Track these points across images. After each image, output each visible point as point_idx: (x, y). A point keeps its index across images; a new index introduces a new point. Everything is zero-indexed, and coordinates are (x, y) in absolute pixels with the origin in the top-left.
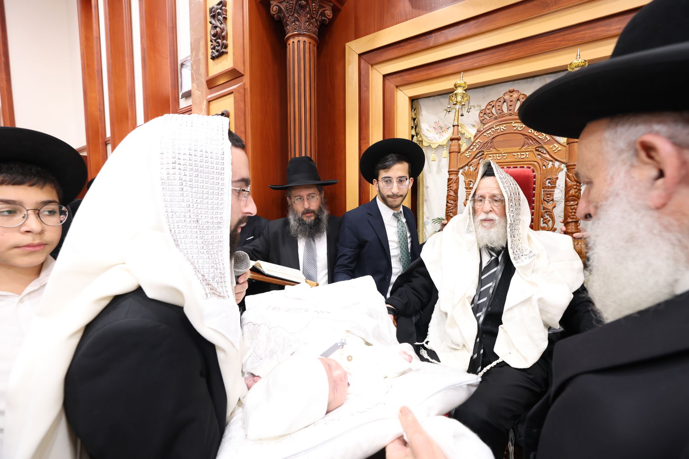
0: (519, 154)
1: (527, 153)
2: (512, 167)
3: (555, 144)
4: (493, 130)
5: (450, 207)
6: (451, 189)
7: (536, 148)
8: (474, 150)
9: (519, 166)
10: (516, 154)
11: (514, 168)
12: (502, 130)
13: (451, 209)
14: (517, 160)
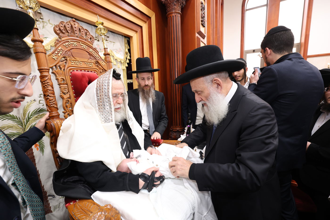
0: (88, 63)
1: (92, 64)
2: (86, 71)
3: (102, 61)
4: (69, 43)
5: (52, 100)
6: (48, 85)
7: (95, 61)
8: (59, 55)
9: (90, 71)
10: (86, 63)
11: (88, 71)
12: (75, 45)
13: (54, 101)
14: (88, 67)
